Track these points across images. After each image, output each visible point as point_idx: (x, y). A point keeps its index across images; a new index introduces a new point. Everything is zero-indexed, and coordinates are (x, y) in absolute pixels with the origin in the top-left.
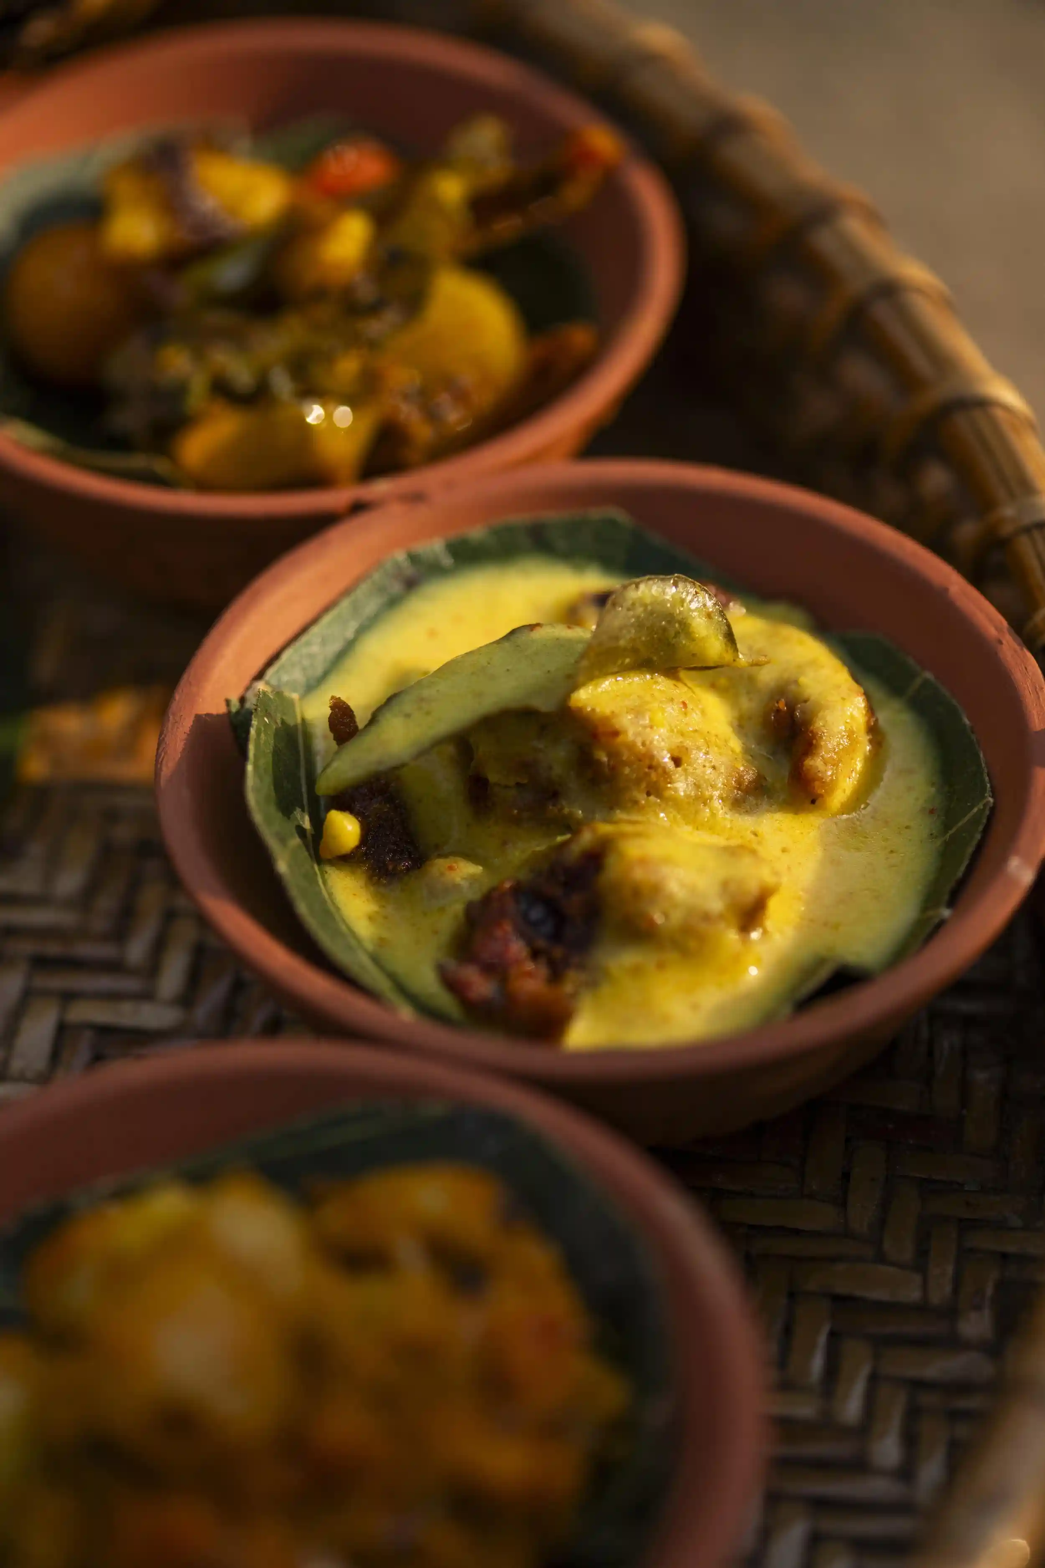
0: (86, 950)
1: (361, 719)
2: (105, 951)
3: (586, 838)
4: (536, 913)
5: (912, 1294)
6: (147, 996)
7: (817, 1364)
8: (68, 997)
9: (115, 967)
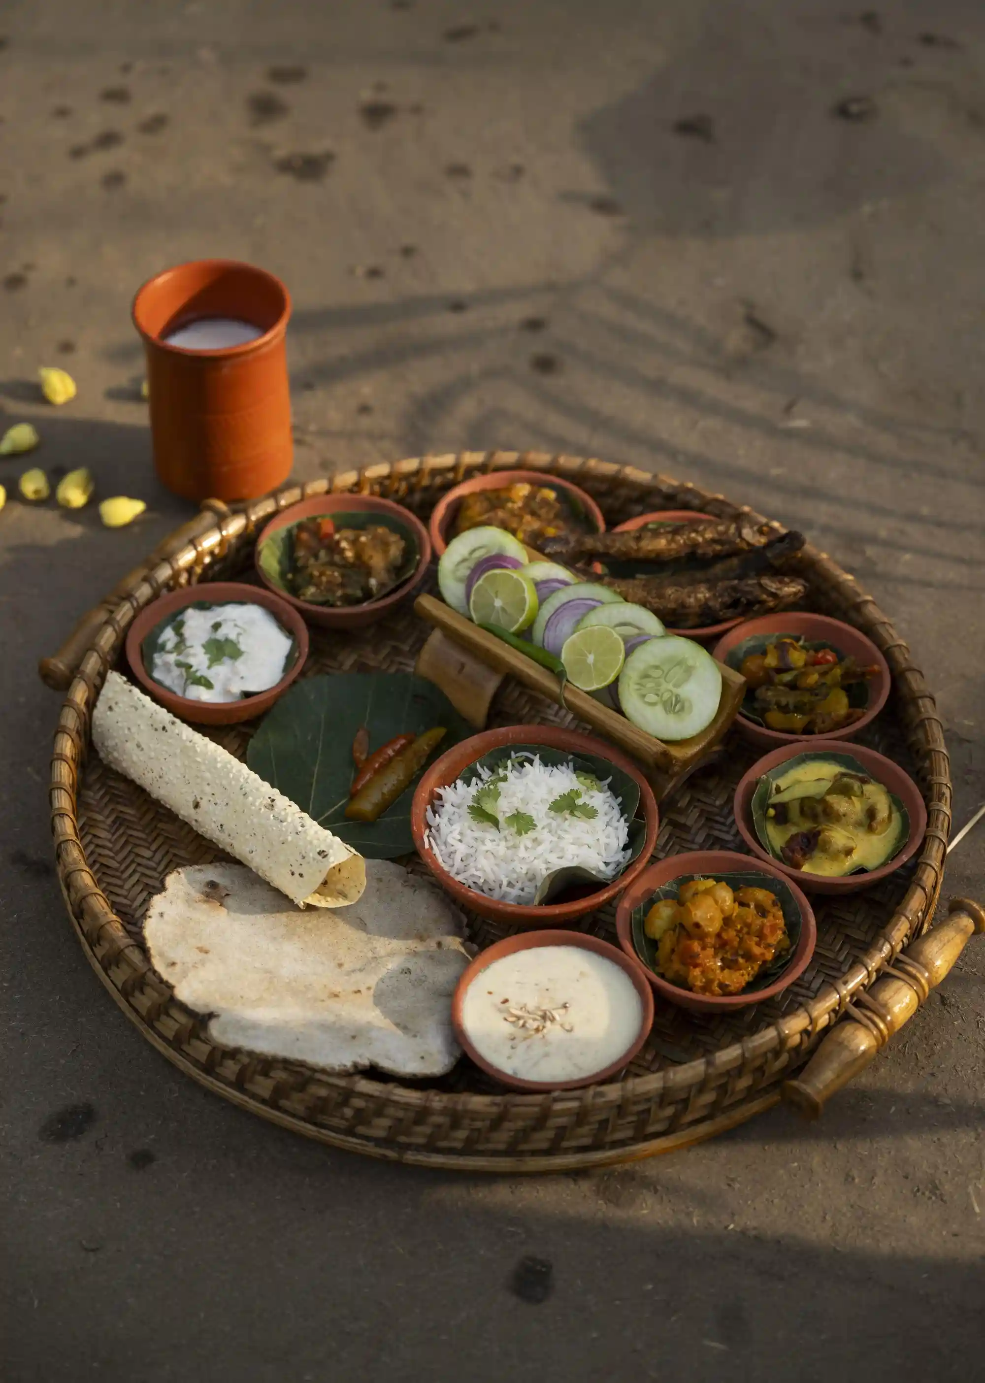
0: (718, 818)
1: (782, 789)
2: (722, 820)
3: (820, 828)
4: (805, 840)
5: (862, 938)
6: (727, 832)
7: (838, 948)
8: (712, 828)
9: (723, 824)
